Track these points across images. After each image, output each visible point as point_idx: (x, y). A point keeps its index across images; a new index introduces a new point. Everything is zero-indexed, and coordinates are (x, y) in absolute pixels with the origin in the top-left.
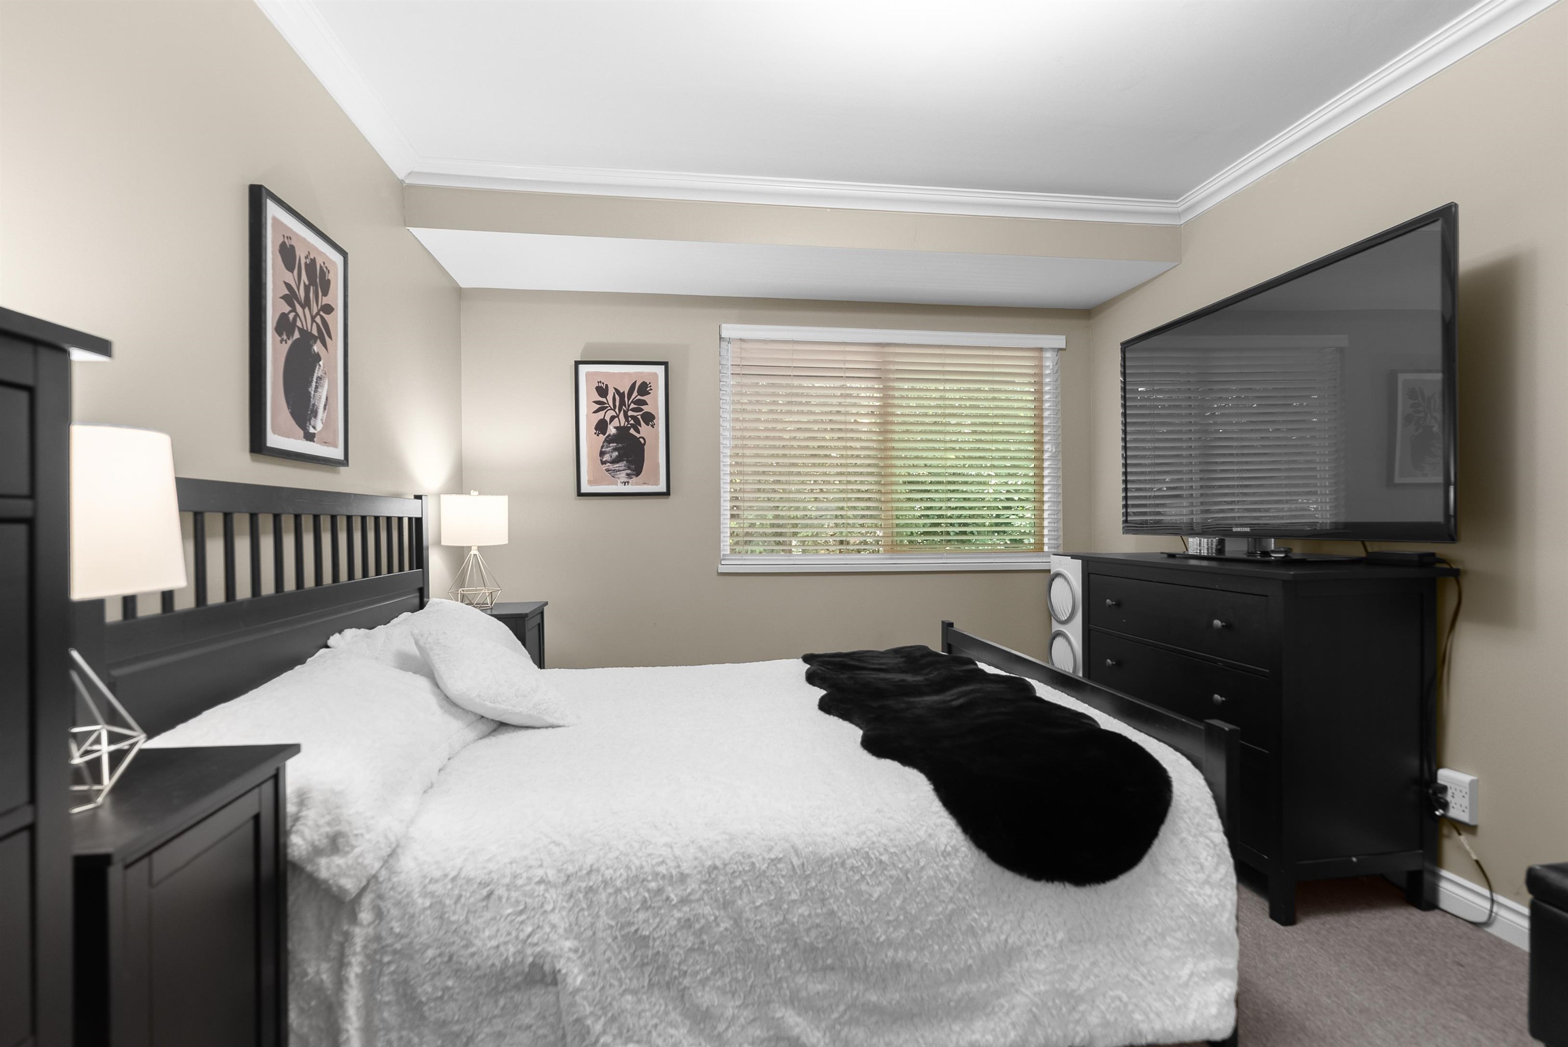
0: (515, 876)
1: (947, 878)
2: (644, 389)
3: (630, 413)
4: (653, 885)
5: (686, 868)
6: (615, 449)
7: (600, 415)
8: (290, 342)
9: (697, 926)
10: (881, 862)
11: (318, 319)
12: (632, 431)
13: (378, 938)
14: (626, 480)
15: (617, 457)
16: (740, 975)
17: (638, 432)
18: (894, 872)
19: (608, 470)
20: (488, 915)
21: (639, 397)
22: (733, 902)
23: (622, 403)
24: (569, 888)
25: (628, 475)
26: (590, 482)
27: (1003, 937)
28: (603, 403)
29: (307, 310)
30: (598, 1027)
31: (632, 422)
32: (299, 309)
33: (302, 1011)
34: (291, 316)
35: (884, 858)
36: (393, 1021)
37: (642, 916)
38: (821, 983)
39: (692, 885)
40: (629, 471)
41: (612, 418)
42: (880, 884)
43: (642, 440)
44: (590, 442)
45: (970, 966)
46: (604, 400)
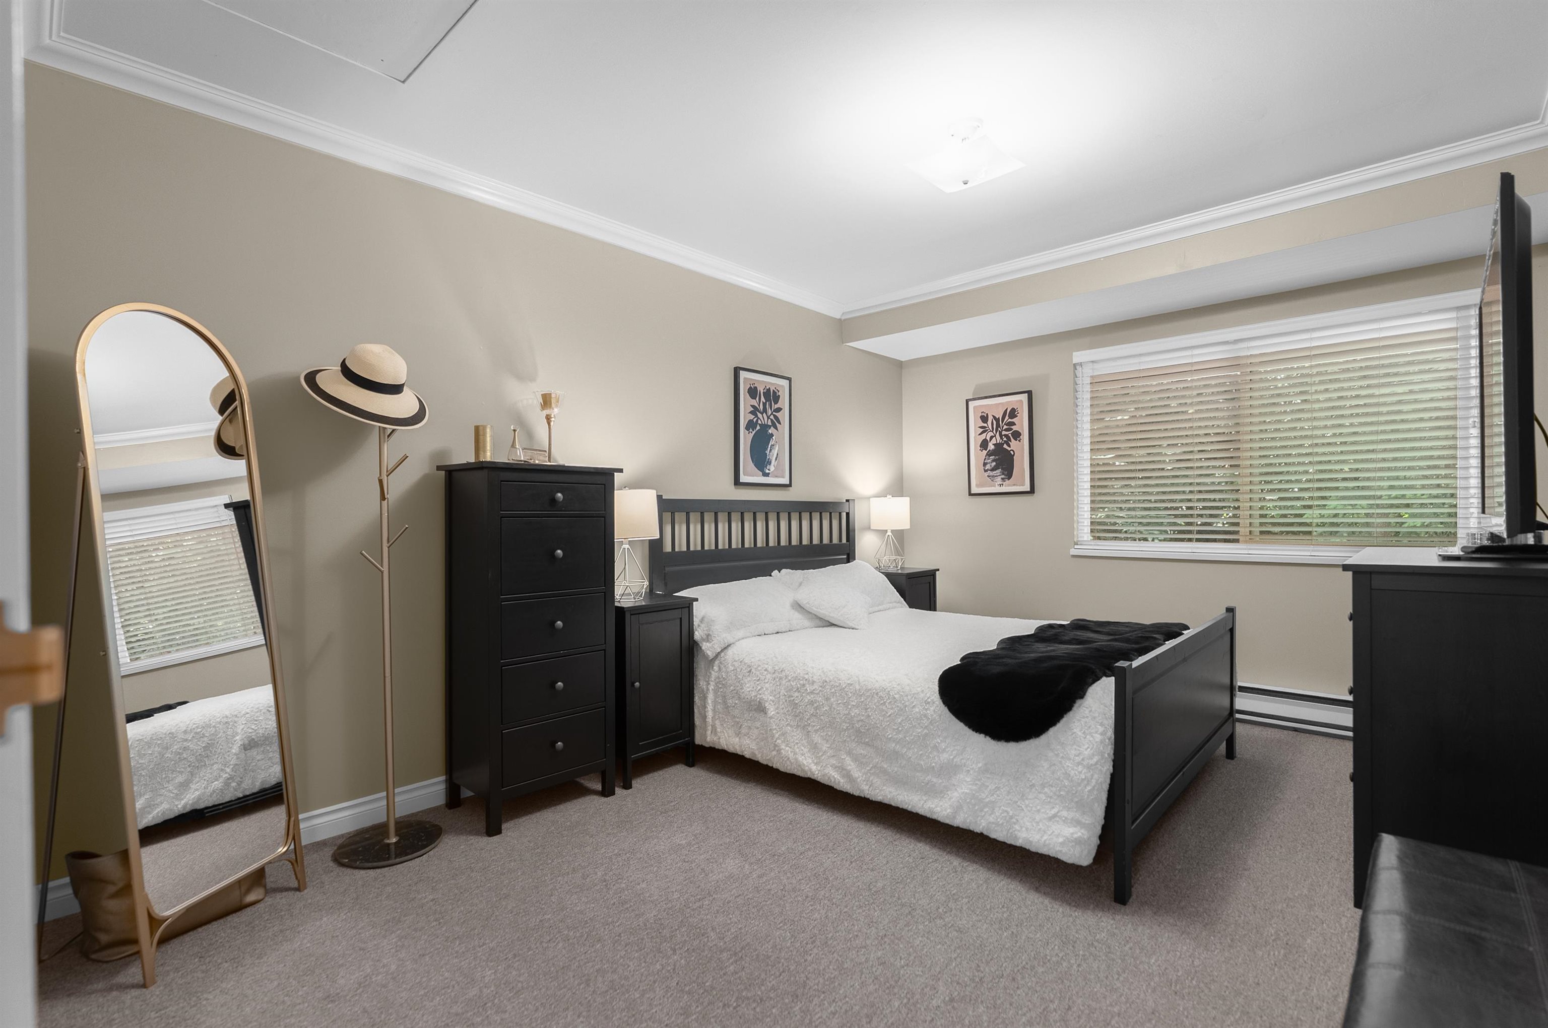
0: (759, 666)
1: (925, 716)
2: (1013, 413)
3: (1004, 433)
4: (801, 682)
5: (815, 679)
6: (993, 461)
7: (983, 436)
8: (754, 432)
9: (815, 705)
10: (894, 698)
11: (772, 417)
12: (1005, 446)
13: (718, 678)
14: (1001, 483)
15: (995, 466)
16: (830, 734)
17: (1009, 446)
18: (899, 705)
19: (989, 476)
20: (749, 679)
21: (1010, 420)
22: (830, 699)
23: (998, 426)
24: (774, 676)
25: (1002, 479)
26: (977, 486)
27: (952, 757)
28: (985, 427)
29: (764, 414)
30: (777, 736)
31: (1005, 439)
32: (760, 415)
33: (699, 698)
34: (755, 420)
35: (896, 696)
36: (721, 710)
37: (796, 694)
38: (863, 750)
39: (816, 686)
40: (1003, 476)
41: (991, 438)
42: (892, 708)
43: (1012, 452)
44: (978, 456)
45: (933, 766)
46: (986, 425)
